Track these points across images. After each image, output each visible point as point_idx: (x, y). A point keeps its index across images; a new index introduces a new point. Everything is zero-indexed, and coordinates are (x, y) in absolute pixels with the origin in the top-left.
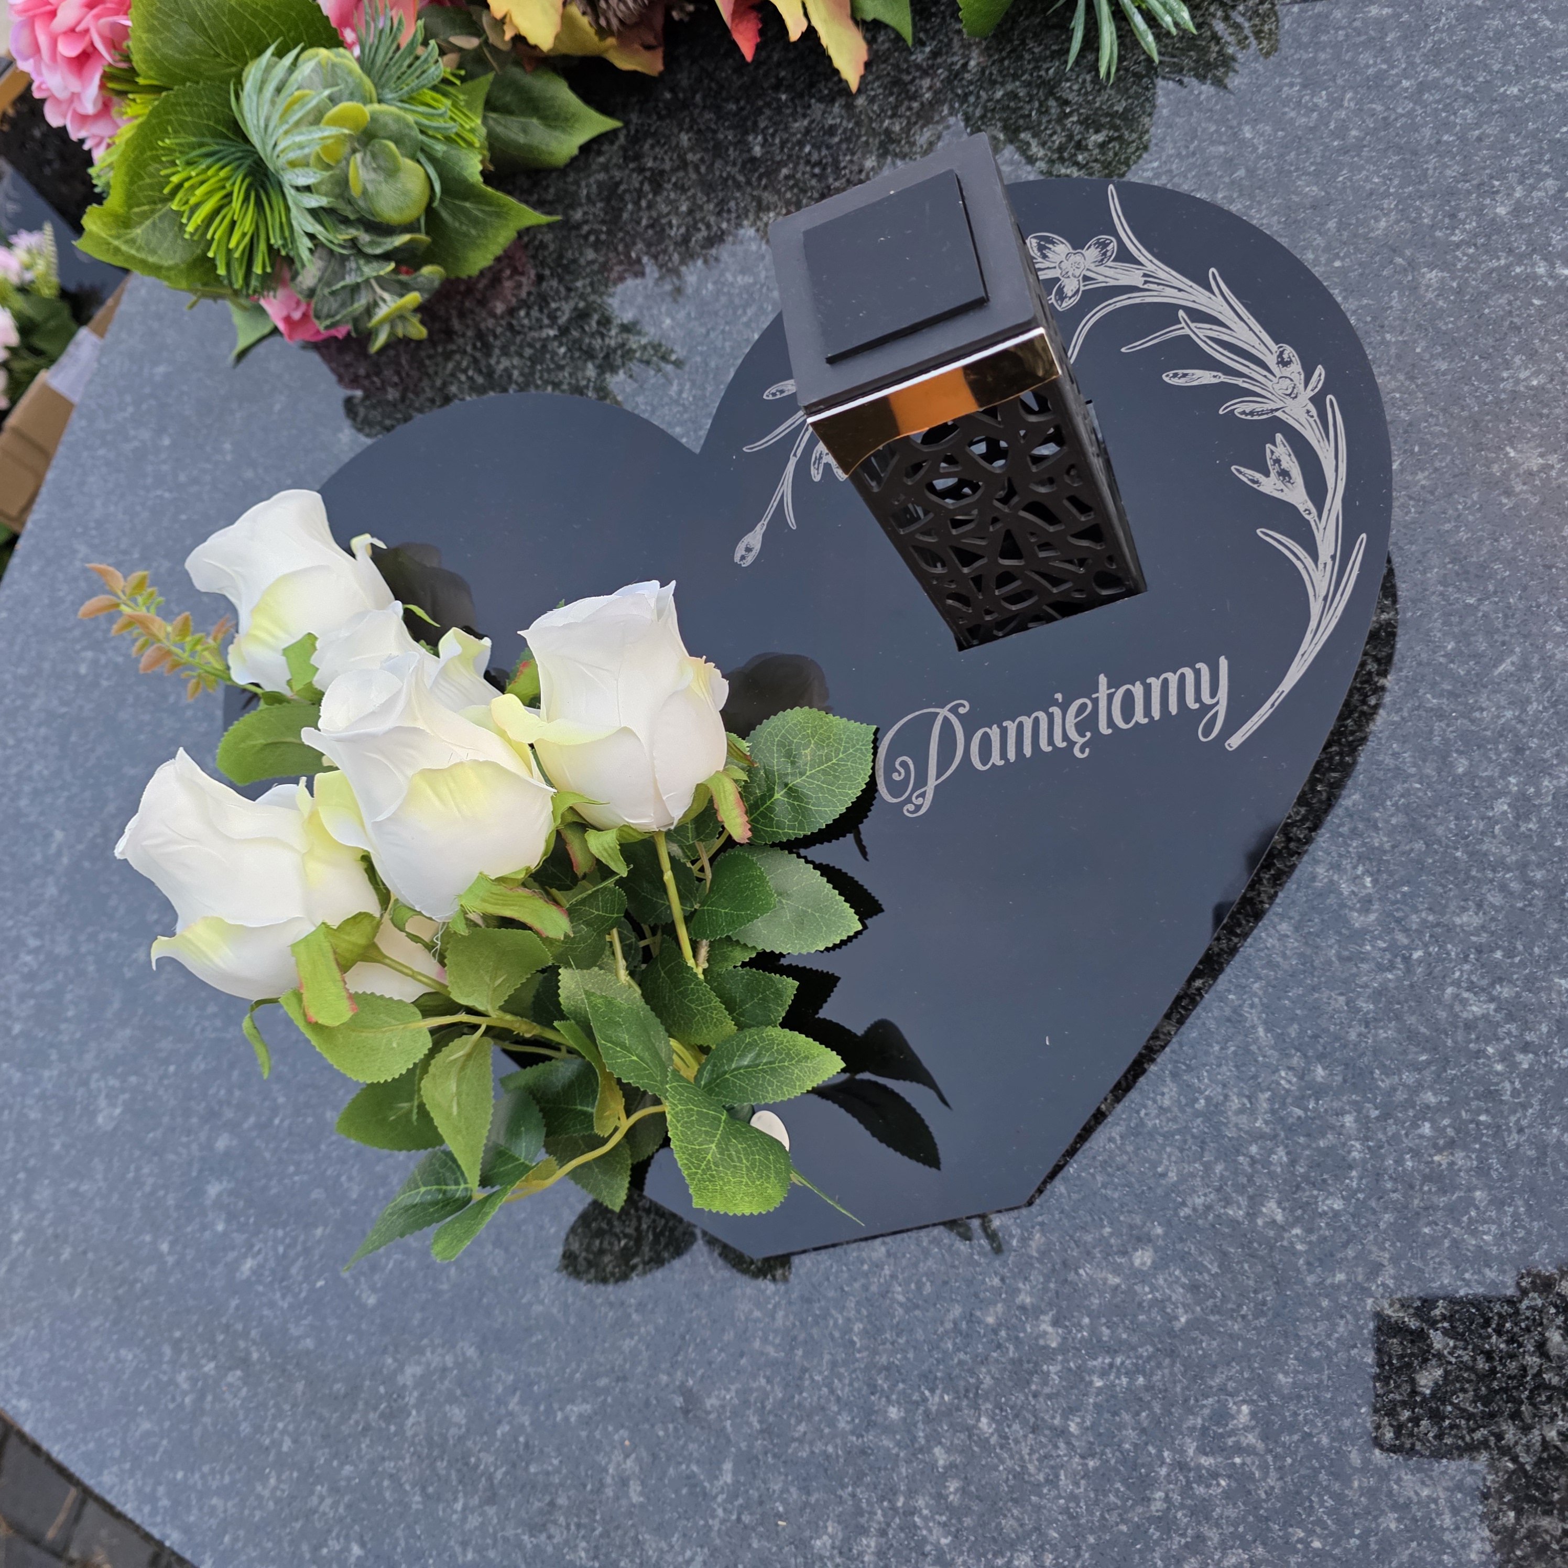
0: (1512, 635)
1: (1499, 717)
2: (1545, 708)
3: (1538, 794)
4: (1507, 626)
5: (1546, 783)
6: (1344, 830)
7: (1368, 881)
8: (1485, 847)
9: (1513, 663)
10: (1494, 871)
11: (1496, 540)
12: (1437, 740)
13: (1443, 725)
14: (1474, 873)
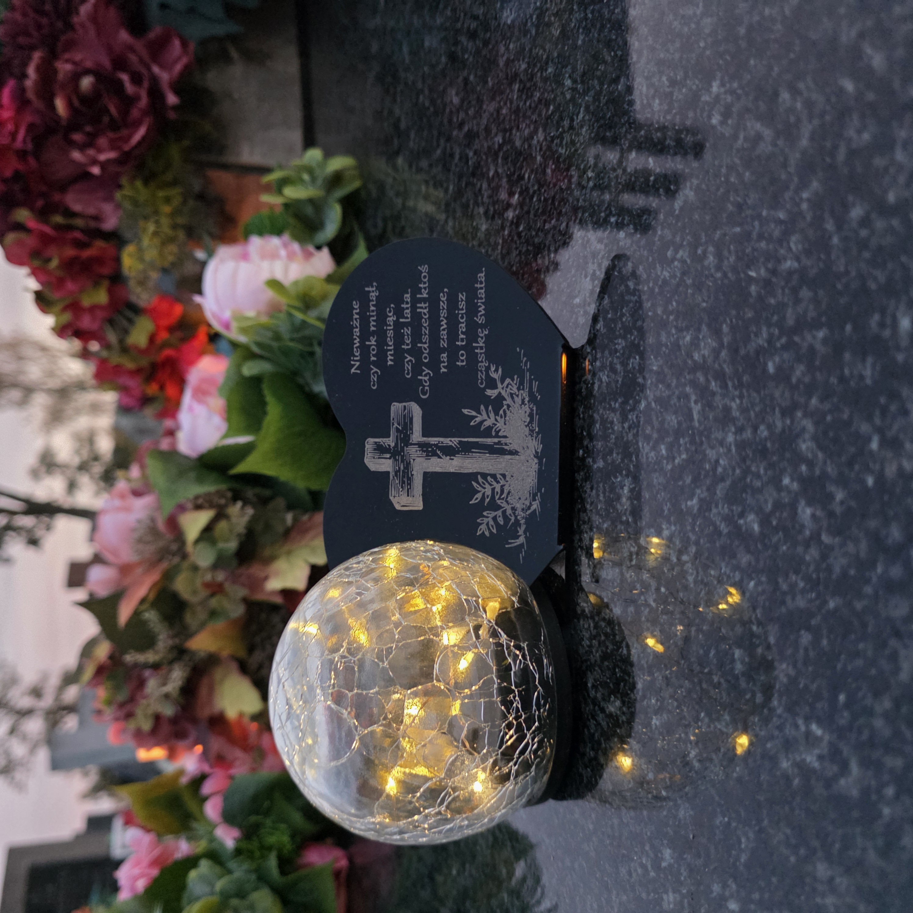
0: (677, 387)
1: (729, 450)
2: (741, 397)
3: (811, 464)
4: (669, 386)
5: (804, 447)
6: (759, 698)
7: (816, 730)
8: (837, 570)
9: (696, 402)
10: (868, 581)
11: (616, 351)
12: (724, 528)
13: (714, 511)
14: (859, 605)
